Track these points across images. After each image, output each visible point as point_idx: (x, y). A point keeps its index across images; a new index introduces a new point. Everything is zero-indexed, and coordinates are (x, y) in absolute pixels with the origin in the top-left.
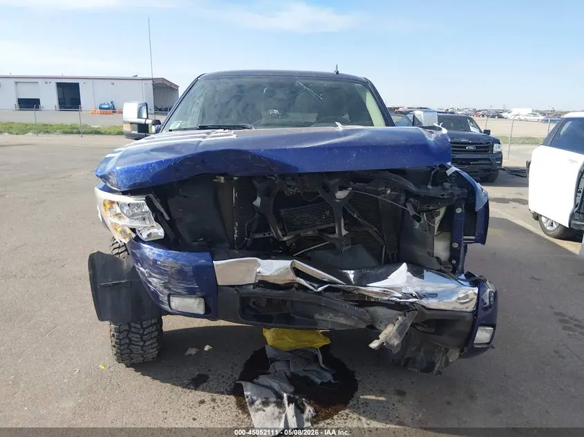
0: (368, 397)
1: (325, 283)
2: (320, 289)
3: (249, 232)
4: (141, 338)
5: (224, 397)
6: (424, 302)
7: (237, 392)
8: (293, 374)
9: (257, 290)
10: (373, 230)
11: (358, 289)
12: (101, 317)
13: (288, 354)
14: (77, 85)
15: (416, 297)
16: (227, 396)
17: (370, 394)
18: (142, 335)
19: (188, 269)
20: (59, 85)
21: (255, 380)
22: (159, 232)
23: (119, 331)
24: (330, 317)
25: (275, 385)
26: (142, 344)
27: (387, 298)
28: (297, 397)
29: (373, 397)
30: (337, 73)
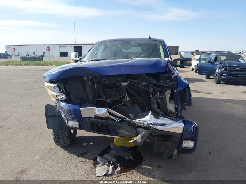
0: (145, 167)
1: (121, 118)
2: (118, 120)
3: (95, 98)
4: (62, 136)
5: (90, 161)
6: (155, 127)
7: (95, 159)
8: (119, 155)
9: (96, 119)
10: (140, 98)
11: (132, 121)
12: (49, 127)
13: (118, 148)
14: (81, 47)
15: (153, 125)
16: (91, 160)
17: (146, 166)
18: (63, 135)
19: (72, 110)
20: (74, 47)
21: (103, 156)
22: (64, 97)
23: (54, 133)
24: (122, 131)
25: (109, 158)
26: (63, 138)
27: (142, 125)
28: (116, 164)
29: (147, 167)
30: (150, 38)
